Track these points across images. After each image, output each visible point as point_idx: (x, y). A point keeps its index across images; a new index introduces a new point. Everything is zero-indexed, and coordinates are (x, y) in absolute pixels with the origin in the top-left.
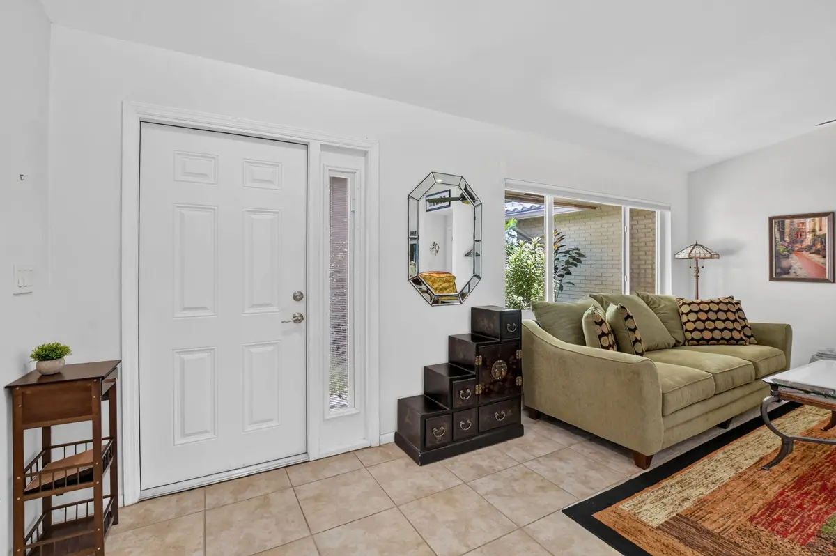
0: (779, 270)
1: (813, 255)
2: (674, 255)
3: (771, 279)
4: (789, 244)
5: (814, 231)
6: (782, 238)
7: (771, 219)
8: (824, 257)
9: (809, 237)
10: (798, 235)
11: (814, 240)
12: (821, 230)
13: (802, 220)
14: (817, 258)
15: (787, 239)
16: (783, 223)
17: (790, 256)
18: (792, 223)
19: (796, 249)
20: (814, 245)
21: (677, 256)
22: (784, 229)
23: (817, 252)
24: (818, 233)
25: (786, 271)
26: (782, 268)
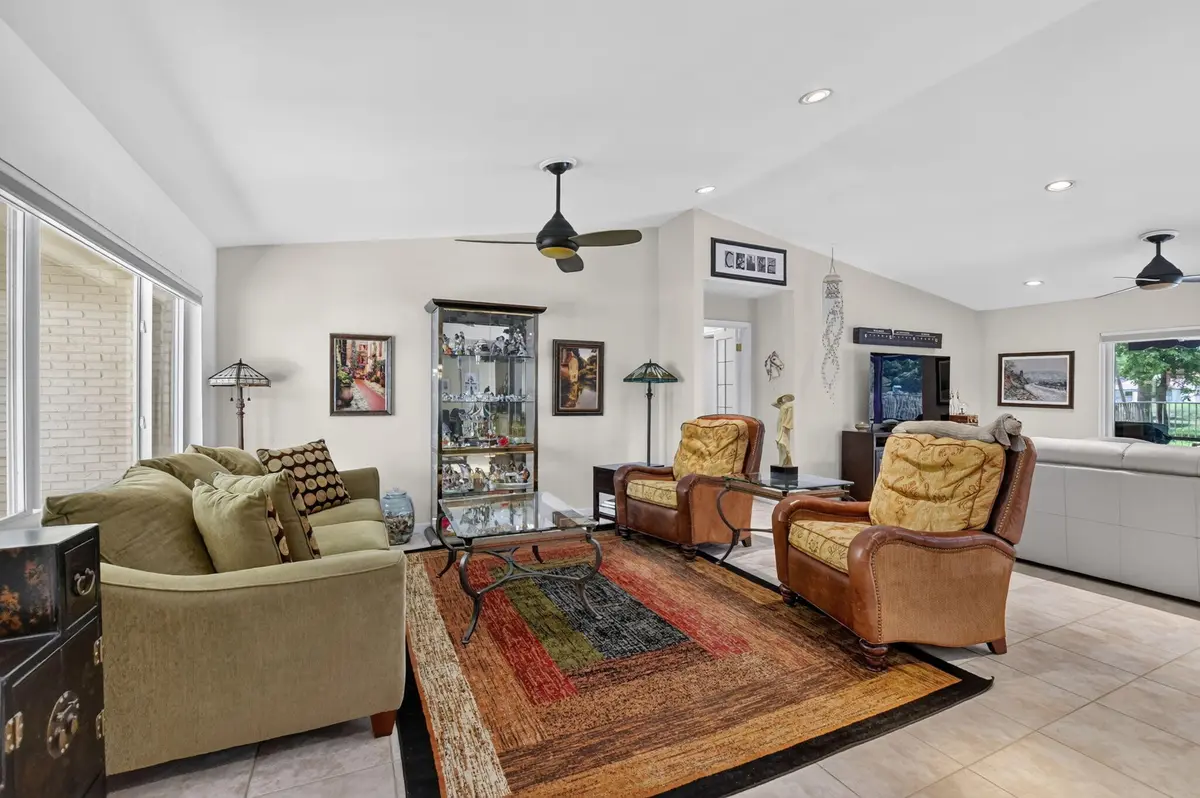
0: (340, 402)
1: (374, 384)
2: (207, 379)
3: (332, 413)
4: (350, 369)
5: (374, 356)
6: (344, 364)
7: (333, 336)
8: (383, 386)
9: (370, 362)
10: (360, 360)
11: (374, 367)
12: (380, 355)
13: (364, 342)
14: (376, 387)
15: (348, 363)
16: (345, 343)
17: (352, 385)
18: (353, 345)
19: (358, 376)
20: (375, 372)
21: (213, 381)
22: (345, 350)
23: (377, 381)
24: (378, 359)
25: (347, 403)
26: (342, 400)
